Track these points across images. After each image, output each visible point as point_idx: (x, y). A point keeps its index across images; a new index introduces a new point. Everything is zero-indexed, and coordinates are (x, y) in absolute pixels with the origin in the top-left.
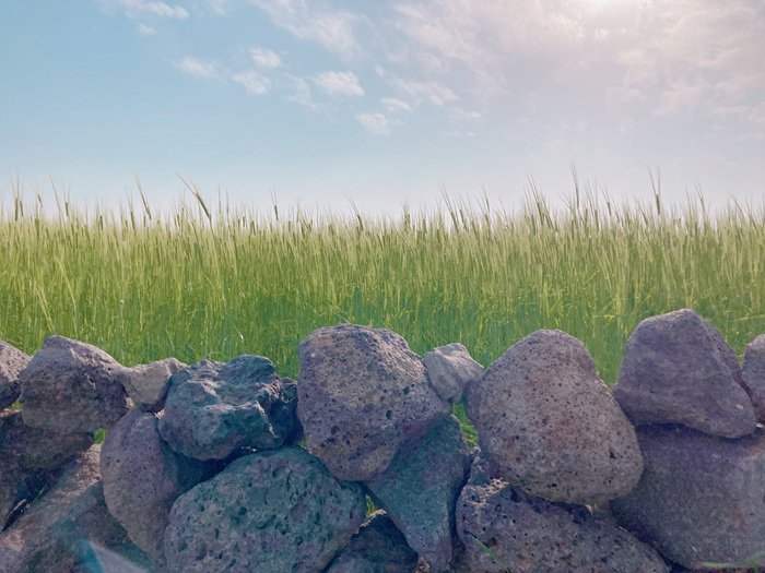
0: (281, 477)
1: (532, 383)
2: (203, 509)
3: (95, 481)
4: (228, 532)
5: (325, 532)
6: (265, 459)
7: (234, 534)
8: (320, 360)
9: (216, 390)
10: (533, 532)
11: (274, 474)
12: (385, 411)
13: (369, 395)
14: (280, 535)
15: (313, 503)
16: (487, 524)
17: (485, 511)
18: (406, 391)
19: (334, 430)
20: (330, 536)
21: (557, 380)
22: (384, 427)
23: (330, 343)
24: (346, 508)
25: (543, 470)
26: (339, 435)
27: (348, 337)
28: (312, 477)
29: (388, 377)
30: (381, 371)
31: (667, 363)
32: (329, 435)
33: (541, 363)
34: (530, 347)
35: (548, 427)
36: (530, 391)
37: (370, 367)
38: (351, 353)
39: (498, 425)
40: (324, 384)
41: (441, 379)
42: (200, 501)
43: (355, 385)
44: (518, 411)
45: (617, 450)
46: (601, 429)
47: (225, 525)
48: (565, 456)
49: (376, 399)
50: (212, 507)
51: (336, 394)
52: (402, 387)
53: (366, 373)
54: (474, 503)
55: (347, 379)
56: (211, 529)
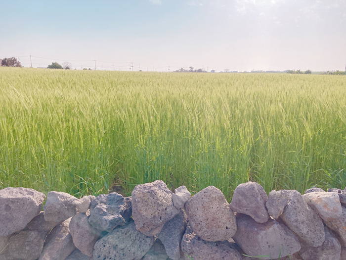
0: (128, 235)
1: (204, 207)
2: (105, 246)
3: (68, 233)
4: (113, 252)
5: (142, 250)
6: (123, 230)
7: (115, 252)
8: (139, 202)
9: (106, 209)
10: (203, 251)
11: (126, 234)
12: (159, 217)
13: (154, 213)
14: (128, 251)
15: (138, 242)
16: (190, 248)
17: (190, 244)
18: (166, 209)
19: (144, 224)
20: (143, 251)
21: (211, 206)
22: (159, 222)
23: (142, 196)
24: (148, 244)
25: (206, 235)
26: (145, 226)
27: (147, 192)
28: (138, 234)
29: (160, 206)
30: (158, 204)
31: (244, 201)
32: (142, 226)
33: (207, 200)
34: (204, 194)
35: (208, 222)
36: (203, 209)
37: (154, 203)
38: (148, 198)
39: (194, 218)
40: (140, 210)
41: (177, 203)
42: (104, 244)
43: (150, 210)
44: (200, 215)
45: (228, 226)
46: (223, 221)
47: (112, 250)
48: (212, 231)
49: (157, 213)
50: (108, 245)
51: (144, 214)
52: (165, 208)
53: (154, 205)
54: (186, 241)
55: (147, 208)
56: (108, 251)
